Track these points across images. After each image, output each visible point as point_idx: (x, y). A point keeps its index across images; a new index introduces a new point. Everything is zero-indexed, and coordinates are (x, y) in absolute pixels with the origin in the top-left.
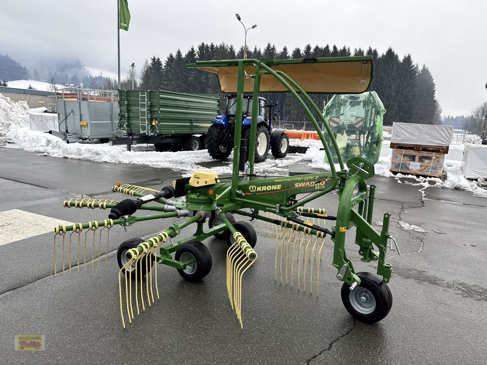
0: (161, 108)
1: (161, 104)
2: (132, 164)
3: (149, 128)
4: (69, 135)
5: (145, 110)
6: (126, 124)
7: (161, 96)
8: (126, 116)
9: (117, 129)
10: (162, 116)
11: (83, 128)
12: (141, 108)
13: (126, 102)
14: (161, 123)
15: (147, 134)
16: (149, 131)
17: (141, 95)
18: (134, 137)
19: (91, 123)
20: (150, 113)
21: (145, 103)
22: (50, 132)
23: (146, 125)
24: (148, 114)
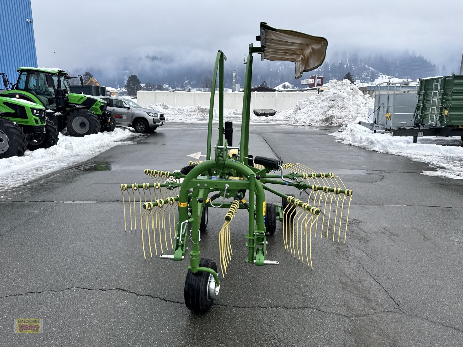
0: (453, 95)
1: (455, 91)
2: (397, 155)
3: (438, 119)
4: (375, 126)
5: (436, 99)
6: (420, 114)
7: (456, 82)
8: (421, 106)
9: (411, 120)
10: (454, 105)
11: (388, 119)
12: (433, 97)
13: (423, 92)
14: (451, 113)
15: (434, 125)
16: (438, 122)
17: (435, 83)
18: (421, 128)
19: (394, 115)
20: (441, 103)
21: (437, 91)
22: (360, 123)
23: (434, 115)
24: (439, 103)
